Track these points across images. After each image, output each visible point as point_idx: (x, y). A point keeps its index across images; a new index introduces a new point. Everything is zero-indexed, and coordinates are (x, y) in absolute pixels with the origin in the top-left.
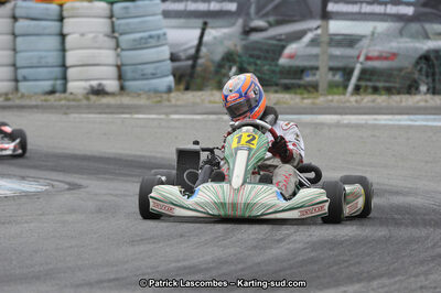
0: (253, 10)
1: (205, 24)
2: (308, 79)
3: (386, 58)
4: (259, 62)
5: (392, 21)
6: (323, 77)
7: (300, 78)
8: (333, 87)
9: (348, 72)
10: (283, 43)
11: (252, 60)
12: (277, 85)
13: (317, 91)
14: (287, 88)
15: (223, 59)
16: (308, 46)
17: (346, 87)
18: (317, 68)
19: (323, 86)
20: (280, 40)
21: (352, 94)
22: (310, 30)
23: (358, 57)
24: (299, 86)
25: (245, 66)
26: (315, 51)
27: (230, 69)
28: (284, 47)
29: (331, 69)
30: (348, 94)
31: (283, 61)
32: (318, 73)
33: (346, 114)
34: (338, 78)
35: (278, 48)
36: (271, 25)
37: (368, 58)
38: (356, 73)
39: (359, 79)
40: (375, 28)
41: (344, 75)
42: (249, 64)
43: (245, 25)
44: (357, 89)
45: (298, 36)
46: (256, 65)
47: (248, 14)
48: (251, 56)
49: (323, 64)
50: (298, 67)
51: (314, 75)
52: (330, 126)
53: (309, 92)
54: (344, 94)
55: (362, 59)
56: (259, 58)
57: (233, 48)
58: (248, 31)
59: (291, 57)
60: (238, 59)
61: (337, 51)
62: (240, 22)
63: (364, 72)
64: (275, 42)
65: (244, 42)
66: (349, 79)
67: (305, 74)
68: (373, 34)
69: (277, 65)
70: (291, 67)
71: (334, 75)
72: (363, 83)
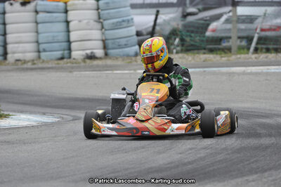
0: (188, 2)
1: (158, 12)
2: (225, 44)
3: (274, 30)
4: (193, 35)
5: (278, 6)
6: (234, 43)
7: (220, 44)
8: (241, 49)
9: (250, 39)
10: (207, 22)
11: (188, 34)
12: (205, 49)
13: (231, 52)
14: (211, 51)
15: (170, 34)
16: (224, 23)
17: (249, 49)
18: (230, 38)
19: (234, 49)
20: (206, 20)
21: (253, 53)
22: (226, 13)
23: (256, 29)
24: (219, 49)
25: (184, 37)
26: (229, 26)
27: (175, 39)
28: (208, 25)
29: (239, 38)
30: (250, 54)
31: (208, 34)
32: (231, 40)
33: (249, 66)
34: (244, 43)
35: (205, 25)
36: (200, 11)
37: (262, 30)
38: (255, 40)
39: (257, 43)
40: (266, 11)
41: (247, 42)
42: (187, 36)
43: (183, 11)
44: (256, 50)
45: (217, 17)
46: (191, 36)
47: (185, 4)
48: (188, 31)
49: (234, 35)
50: (218, 37)
51: (229, 42)
52: (239, 74)
53: (225, 53)
54: (248, 53)
55: (258, 31)
56: (192, 32)
57: (176, 26)
58: (185, 16)
59: (214, 31)
60: (179, 33)
61: (242, 26)
62: (180, 9)
63: (260, 39)
64: (202, 22)
65: (182, 23)
66: (251, 44)
67: (222, 41)
68: (265, 14)
69: (204, 37)
70: (213, 37)
71: (241, 42)
72: (259, 46)
